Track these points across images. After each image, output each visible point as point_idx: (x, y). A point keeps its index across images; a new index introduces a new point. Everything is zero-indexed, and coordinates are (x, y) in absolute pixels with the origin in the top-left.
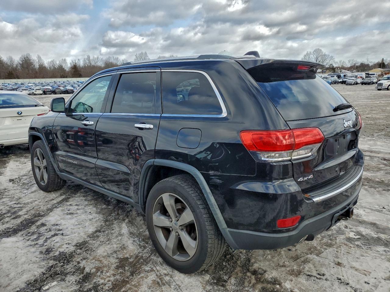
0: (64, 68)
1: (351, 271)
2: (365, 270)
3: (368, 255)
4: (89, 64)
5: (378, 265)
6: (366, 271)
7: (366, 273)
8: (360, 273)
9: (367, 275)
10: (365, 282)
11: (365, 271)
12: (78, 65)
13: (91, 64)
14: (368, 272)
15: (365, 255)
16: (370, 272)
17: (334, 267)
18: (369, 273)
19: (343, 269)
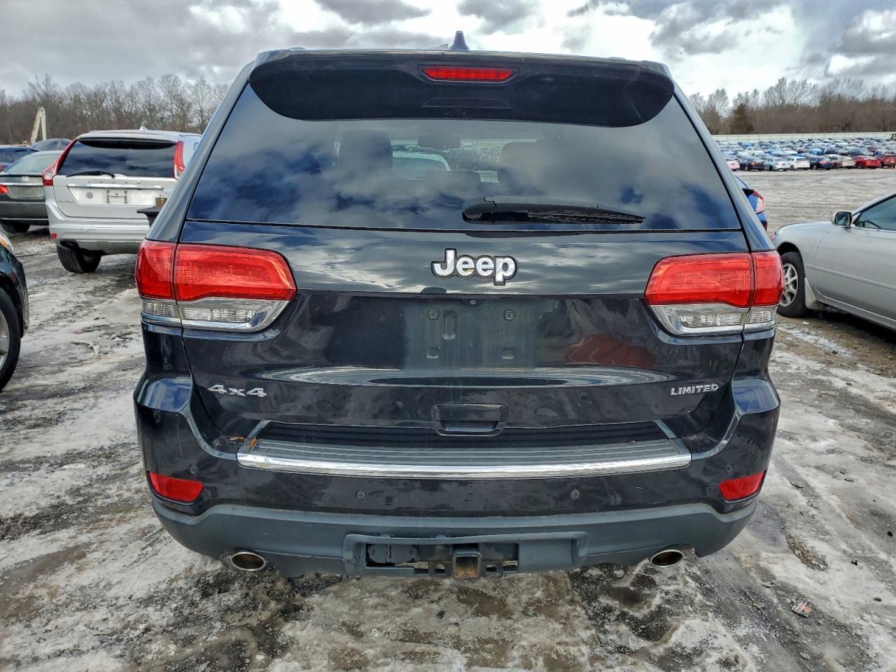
0: (717, 113)
4: (779, 102)
12: (750, 104)
13: (784, 101)
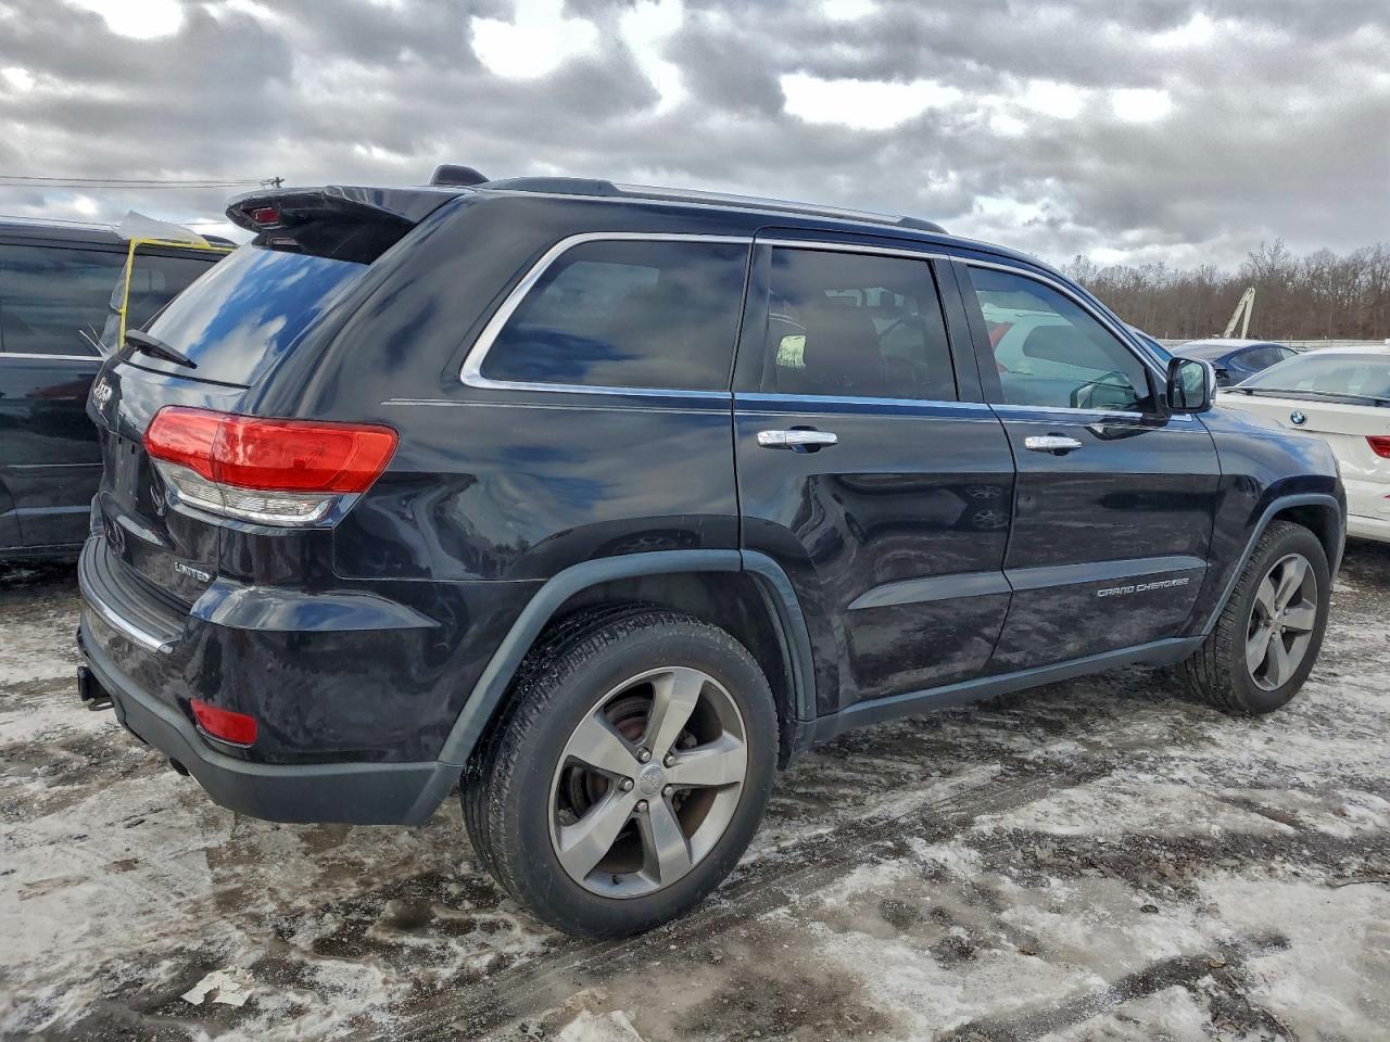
1: (78, 869)
2: (44, 897)
3: (79, 945)
5: (21, 934)
6: (37, 894)
7: (33, 891)
8: (47, 881)
9: (25, 888)
10: (13, 871)
11: (40, 892)
14: (29, 897)
15: (92, 941)
16: (25, 899)
17: (129, 853)
18: (26, 895)
19: (102, 862)
